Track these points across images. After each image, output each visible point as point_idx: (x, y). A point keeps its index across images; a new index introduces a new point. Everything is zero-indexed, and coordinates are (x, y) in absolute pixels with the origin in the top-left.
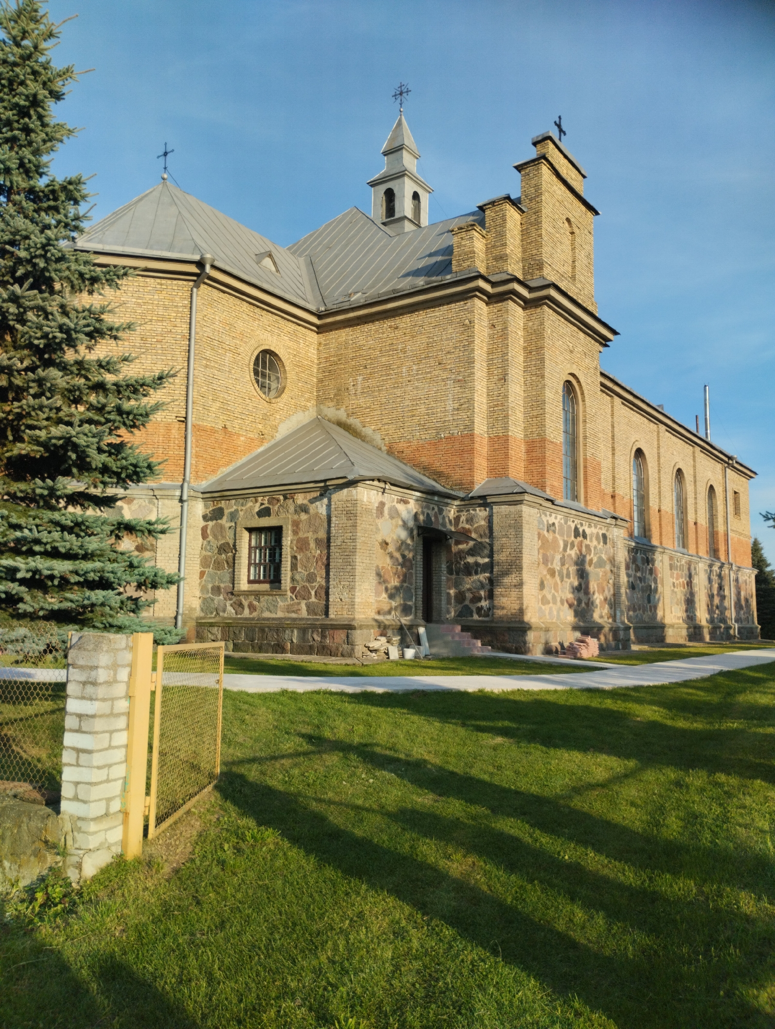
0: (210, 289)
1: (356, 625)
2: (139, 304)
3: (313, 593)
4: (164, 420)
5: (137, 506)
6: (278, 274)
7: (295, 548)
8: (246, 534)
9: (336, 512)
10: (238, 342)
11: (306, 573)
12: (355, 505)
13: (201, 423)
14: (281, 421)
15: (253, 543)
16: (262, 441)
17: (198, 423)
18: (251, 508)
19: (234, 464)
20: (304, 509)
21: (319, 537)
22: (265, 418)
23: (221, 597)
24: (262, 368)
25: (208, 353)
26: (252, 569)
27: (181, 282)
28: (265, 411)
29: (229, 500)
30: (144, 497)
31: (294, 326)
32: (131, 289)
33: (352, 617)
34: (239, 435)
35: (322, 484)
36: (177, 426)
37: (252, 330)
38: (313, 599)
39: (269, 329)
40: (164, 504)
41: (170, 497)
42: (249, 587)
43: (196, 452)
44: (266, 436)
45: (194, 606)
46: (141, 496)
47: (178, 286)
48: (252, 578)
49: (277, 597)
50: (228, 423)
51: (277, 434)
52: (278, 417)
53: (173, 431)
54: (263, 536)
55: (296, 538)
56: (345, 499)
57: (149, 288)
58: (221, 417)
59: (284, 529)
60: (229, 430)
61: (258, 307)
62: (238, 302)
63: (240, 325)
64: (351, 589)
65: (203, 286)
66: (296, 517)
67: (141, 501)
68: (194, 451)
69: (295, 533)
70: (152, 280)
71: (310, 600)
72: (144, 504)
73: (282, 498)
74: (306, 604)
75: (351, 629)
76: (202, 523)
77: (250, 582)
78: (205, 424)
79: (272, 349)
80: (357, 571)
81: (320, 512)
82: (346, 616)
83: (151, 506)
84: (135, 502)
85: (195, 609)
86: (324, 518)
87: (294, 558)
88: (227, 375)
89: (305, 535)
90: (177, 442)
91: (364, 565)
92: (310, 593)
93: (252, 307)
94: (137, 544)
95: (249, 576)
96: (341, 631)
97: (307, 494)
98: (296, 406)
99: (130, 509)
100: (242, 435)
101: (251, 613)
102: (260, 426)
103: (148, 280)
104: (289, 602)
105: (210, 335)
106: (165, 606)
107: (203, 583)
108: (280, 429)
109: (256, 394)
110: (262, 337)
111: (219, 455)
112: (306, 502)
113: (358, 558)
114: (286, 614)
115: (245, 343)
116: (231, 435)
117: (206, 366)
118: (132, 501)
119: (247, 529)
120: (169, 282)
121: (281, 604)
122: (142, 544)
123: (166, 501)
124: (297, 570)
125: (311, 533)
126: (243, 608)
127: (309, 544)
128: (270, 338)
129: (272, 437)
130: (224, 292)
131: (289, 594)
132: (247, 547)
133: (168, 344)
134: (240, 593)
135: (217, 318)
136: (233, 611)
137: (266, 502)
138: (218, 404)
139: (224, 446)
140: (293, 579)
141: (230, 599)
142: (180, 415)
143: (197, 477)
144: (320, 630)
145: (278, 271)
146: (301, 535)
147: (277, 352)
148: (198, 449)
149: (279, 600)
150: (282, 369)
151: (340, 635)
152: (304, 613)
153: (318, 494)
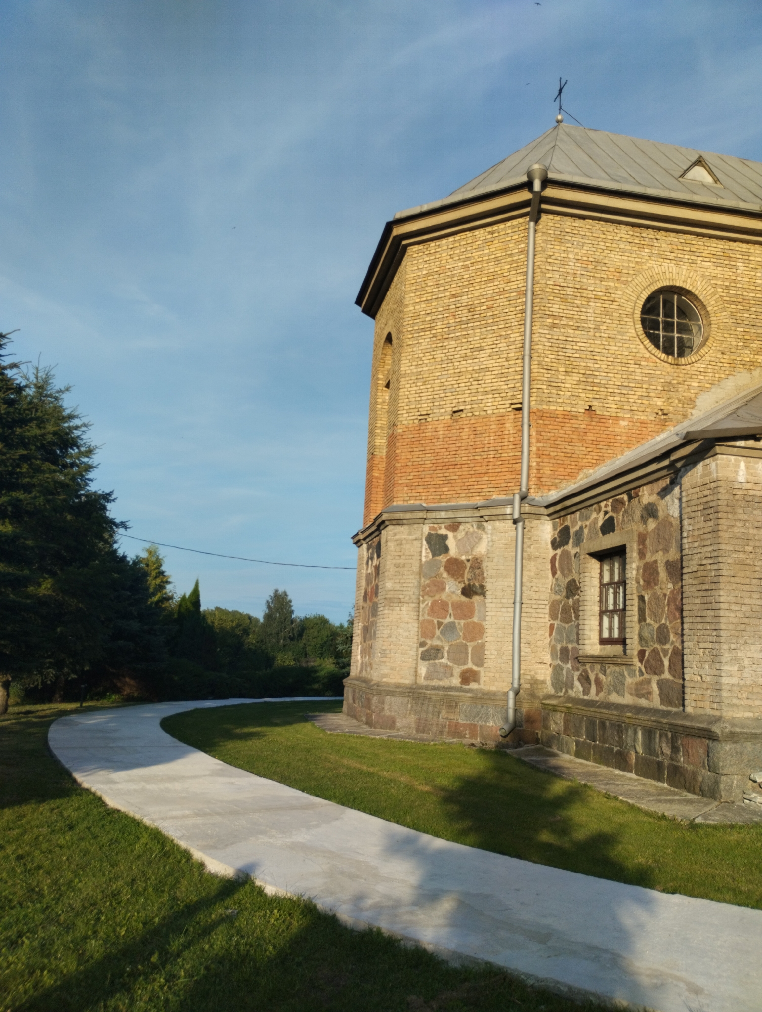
0: (558, 218)
1: (718, 731)
2: (466, 267)
3: (666, 663)
4: (495, 411)
5: (463, 533)
6: (719, 186)
7: (642, 582)
8: (595, 564)
9: (689, 510)
10: (612, 284)
11: (656, 626)
12: (715, 491)
13: (545, 407)
14: (702, 389)
15: (606, 579)
16: (663, 424)
17: (540, 407)
18: (596, 520)
19: (608, 462)
20: (651, 512)
21: (671, 559)
22: (668, 388)
23: (569, 665)
24: (665, 315)
25: (556, 308)
26: (606, 620)
27: (515, 222)
28: (668, 379)
29: (573, 513)
30: (470, 520)
31: (722, 245)
32: (458, 251)
33: (717, 713)
34: (617, 418)
35: (666, 463)
36: (513, 417)
37: (637, 263)
38: (667, 675)
39: (672, 256)
40: (494, 529)
41: (501, 517)
42: (601, 650)
43: (538, 449)
44: (670, 416)
45: (540, 677)
46: (467, 520)
47: (513, 227)
48: (606, 635)
49: (624, 667)
50: (595, 403)
51: (694, 411)
52: (696, 384)
53: (507, 425)
54: (616, 565)
55: (642, 564)
56: (700, 482)
57: (477, 243)
58: (583, 395)
59: (628, 550)
60: (598, 412)
61: (648, 227)
62: (610, 227)
63: (615, 259)
64: (715, 658)
65: (544, 217)
66: (641, 528)
67: (468, 525)
68: (534, 449)
69: (642, 554)
70: (482, 231)
71: (663, 677)
72: (471, 530)
73: (625, 497)
74: (658, 683)
75: (713, 740)
76: (551, 553)
77: (603, 642)
78: (553, 408)
79: (678, 284)
80: (722, 620)
81: (671, 513)
82: (709, 711)
83: (480, 532)
84: (461, 527)
85: (543, 682)
86: (676, 523)
87: (641, 598)
88: (591, 334)
89: (653, 559)
90: (512, 439)
91: (744, 608)
92: (662, 662)
93: (637, 229)
94: (463, 585)
95: (601, 631)
96: (698, 740)
97: (655, 484)
98: (732, 365)
99: (455, 537)
100: (623, 419)
101: (597, 695)
102: (659, 402)
103: (477, 232)
104: (638, 678)
105: (561, 281)
106: (497, 675)
107: (553, 643)
108: (699, 402)
109: (647, 355)
110: (657, 270)
111: (580, 450)
112: (654, 498)
113: (725, 596)
114: (636, 699)
115: (626, 283)
116: (602, 419)
117: (554, 326)
118: (458, 527)
119: (594, 555)
120: (502, 226)
121: (629, 680)
122: (469, 585)
123: (497, 523)
124: (645, 620)
125: (661, 553)
126: (590, 684)
127: (658, 573)
128: (675, 269)
129: (685, 416)
130: (583, 218)
131: (636, 661)
132: (596, 582)
133: (500, 308)
134: (585, 660)
135: (571, 256)
136: (581, 689)
137: (609, 509)
138: (576, 377)
139: (590, 437)
140: (641, 638)
141: (578, 670)
142: (515, 401)
143: (540, 485)
144: (670, 734)
145: (716, 180)
146: (649, 558)
147: (688, 287)
148: (539, 445)
149: (626, 673)
150: (703, 313)
151: (698, 748)
152: (655, 702)
153: (668, 481)
